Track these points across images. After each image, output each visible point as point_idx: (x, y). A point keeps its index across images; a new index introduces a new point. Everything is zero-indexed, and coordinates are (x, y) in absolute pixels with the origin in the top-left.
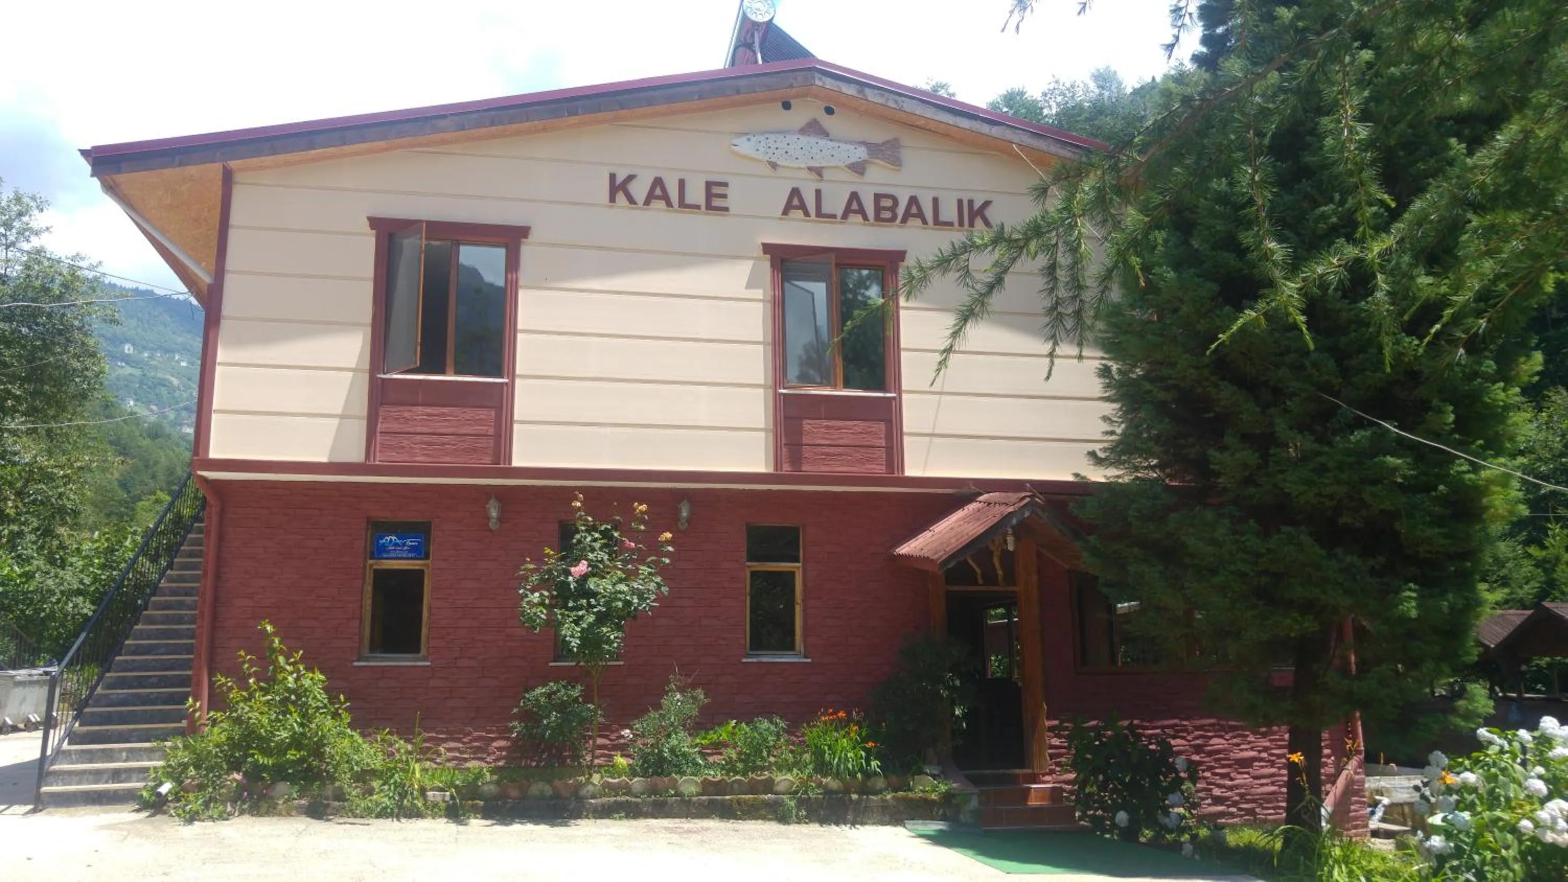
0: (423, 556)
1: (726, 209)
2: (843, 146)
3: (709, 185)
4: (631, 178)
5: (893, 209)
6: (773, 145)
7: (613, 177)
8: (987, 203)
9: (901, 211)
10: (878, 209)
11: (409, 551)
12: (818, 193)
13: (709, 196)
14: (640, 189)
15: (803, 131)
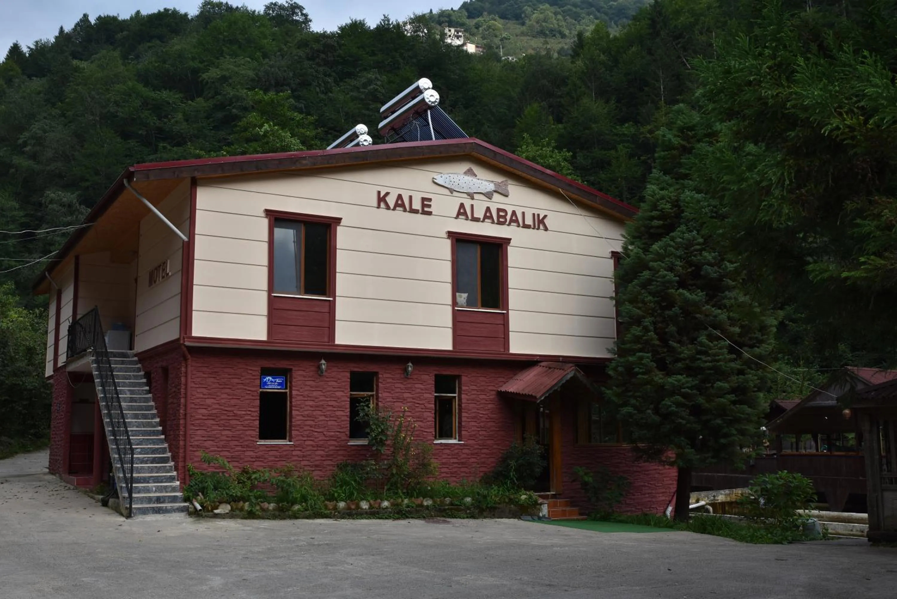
0: (284, 388)
1: (431, 212)
2: (483, 182)
3: (423, 199)
4: (387, 194)
5: (505, 217)
6: (453, 180)
7: (379, 193)
8: (545, 216)
9: (508, 218)
10: (499, 217)
11: (278, 385)
12: (472, 206)
13: (423, 206)
14: (391, 200)
15: (465, 173)
